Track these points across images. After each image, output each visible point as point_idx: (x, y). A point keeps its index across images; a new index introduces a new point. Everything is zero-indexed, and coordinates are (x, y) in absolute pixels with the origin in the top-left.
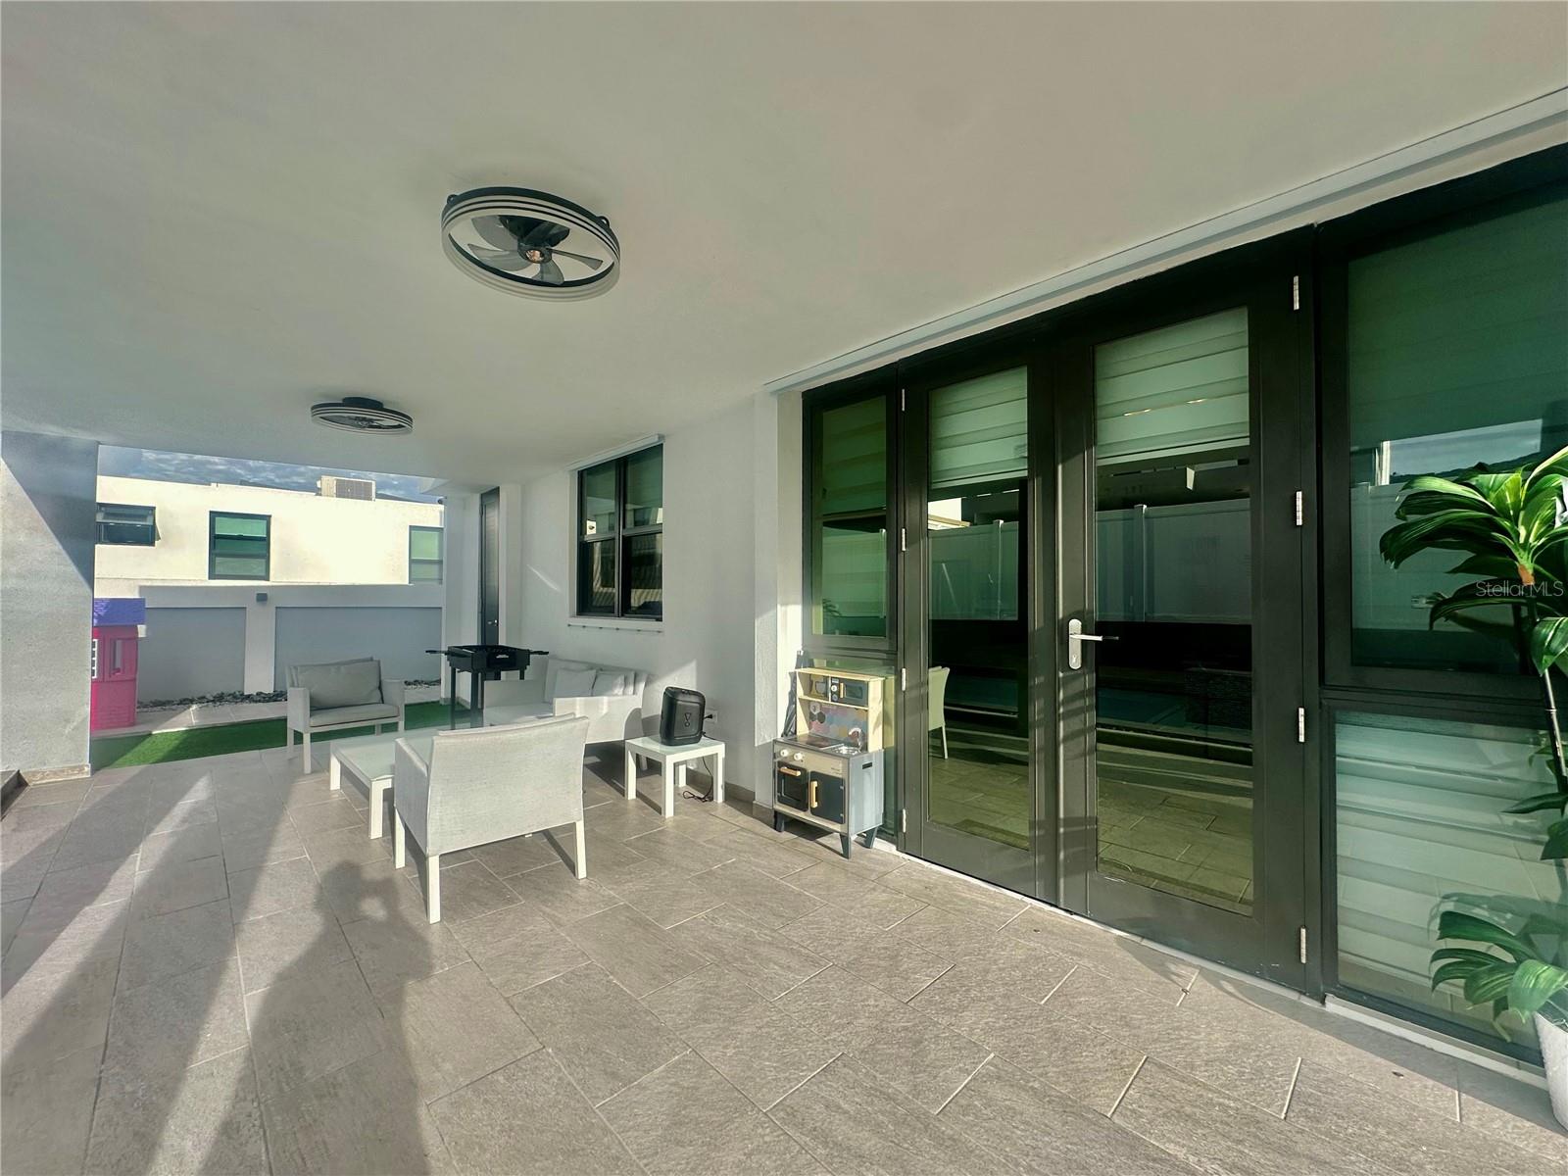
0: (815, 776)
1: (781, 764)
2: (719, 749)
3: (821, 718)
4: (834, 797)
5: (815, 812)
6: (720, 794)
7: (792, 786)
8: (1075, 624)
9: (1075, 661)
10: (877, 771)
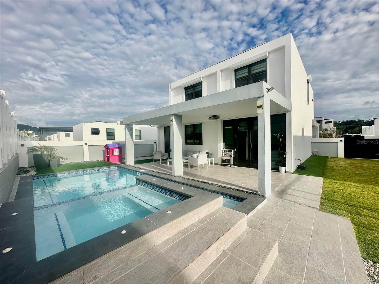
0: (227, 159)
1: (222, 159)
2: (213, 159)
3: (226, 154)
4: (229, 161)
5: (227, 163)
6: (213, 164)
7: (224, 161)
8: (252, 144)
9: (252, 147)
10: (233, 159)
